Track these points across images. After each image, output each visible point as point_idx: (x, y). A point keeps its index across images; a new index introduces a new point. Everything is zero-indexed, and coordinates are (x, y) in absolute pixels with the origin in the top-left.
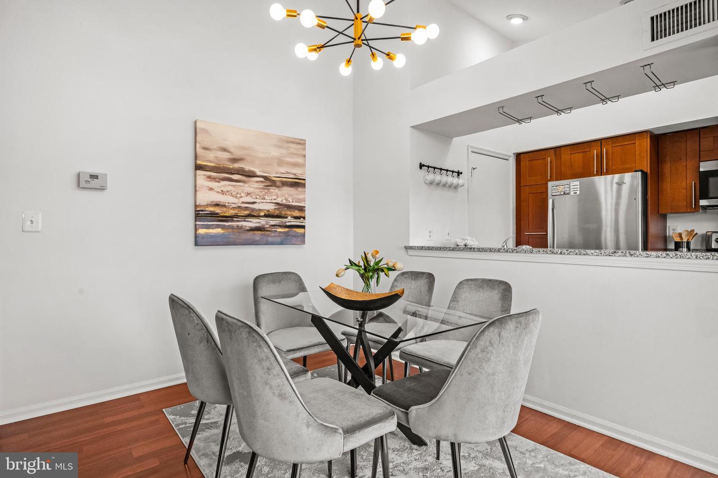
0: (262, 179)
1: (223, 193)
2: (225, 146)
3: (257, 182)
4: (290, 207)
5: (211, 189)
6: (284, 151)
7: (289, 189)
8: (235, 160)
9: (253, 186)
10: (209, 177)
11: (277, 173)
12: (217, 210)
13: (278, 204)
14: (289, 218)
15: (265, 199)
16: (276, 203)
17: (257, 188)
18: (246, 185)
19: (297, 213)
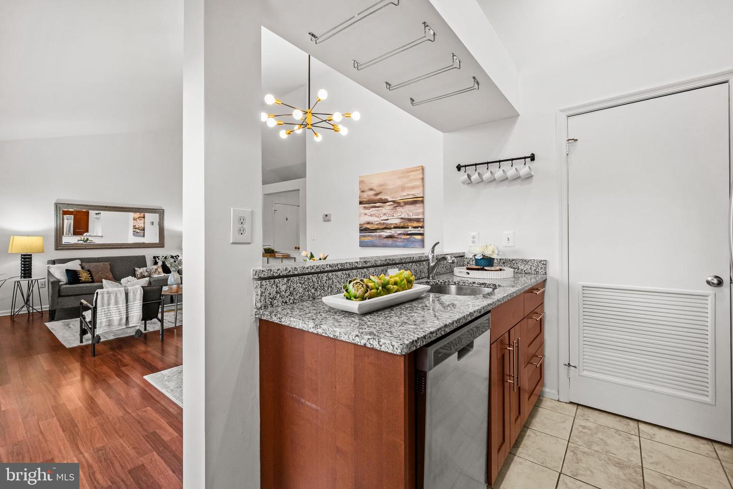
0: (392, 203)
1: (371, 215)
2: (371, 187)
3: (389, 205)
4: (410, 220)
5: (366, 214)
6: (405, 180)
7: (410, 206)
8: (377, 194)
9: (387, 208)
10: (365, 207)
11: (401, 197)
12: (369, 226)
13: (402, 218)
14: (410, 228)
15: (393, 216)
16: (401, 218)
17: (389, 210)
18: (383, 209)
19: (415, 224)
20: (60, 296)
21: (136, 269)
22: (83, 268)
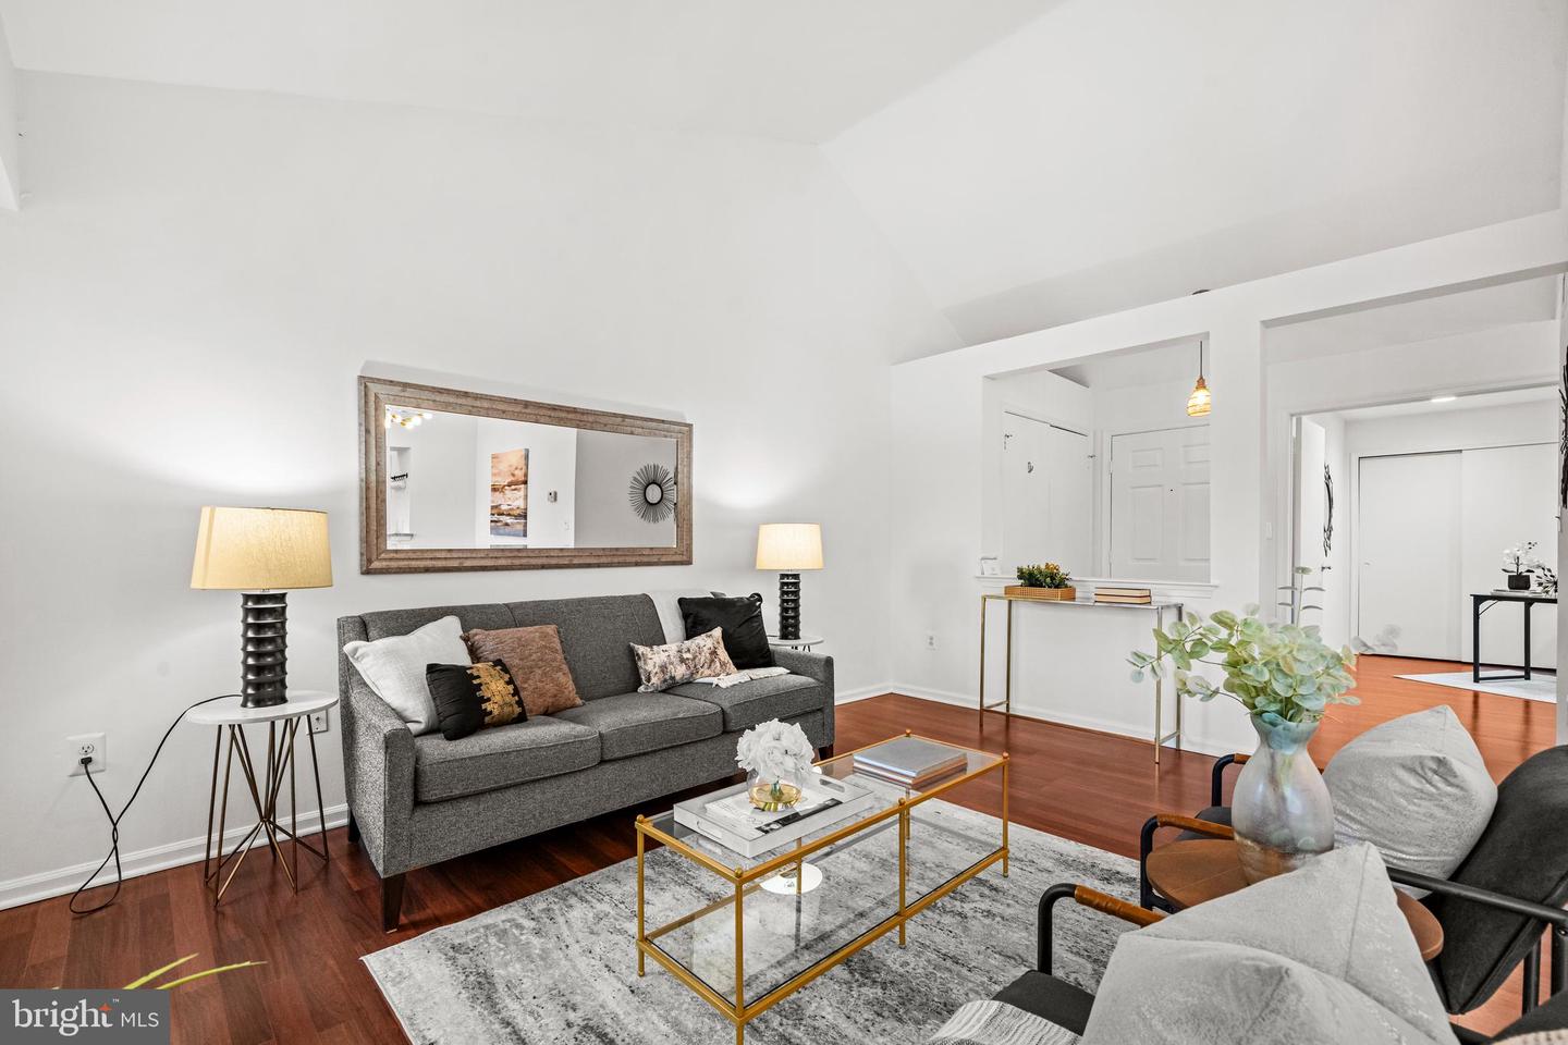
20: (418, 803)
21: (641, 649)
22: (474, 652)
